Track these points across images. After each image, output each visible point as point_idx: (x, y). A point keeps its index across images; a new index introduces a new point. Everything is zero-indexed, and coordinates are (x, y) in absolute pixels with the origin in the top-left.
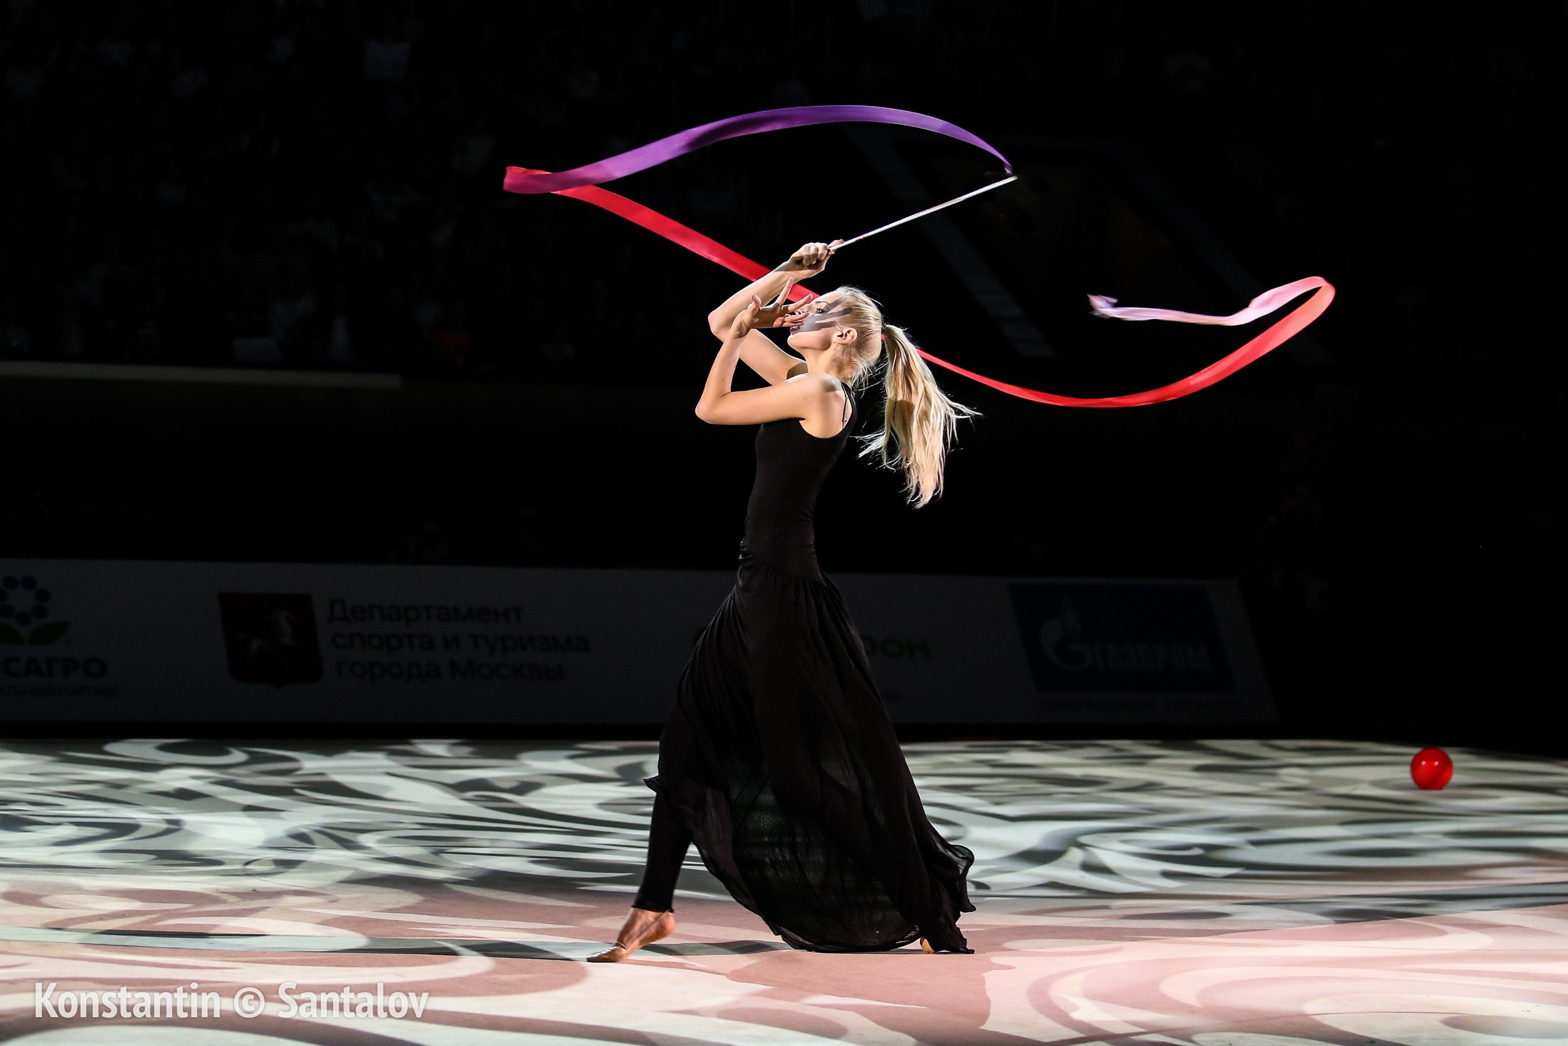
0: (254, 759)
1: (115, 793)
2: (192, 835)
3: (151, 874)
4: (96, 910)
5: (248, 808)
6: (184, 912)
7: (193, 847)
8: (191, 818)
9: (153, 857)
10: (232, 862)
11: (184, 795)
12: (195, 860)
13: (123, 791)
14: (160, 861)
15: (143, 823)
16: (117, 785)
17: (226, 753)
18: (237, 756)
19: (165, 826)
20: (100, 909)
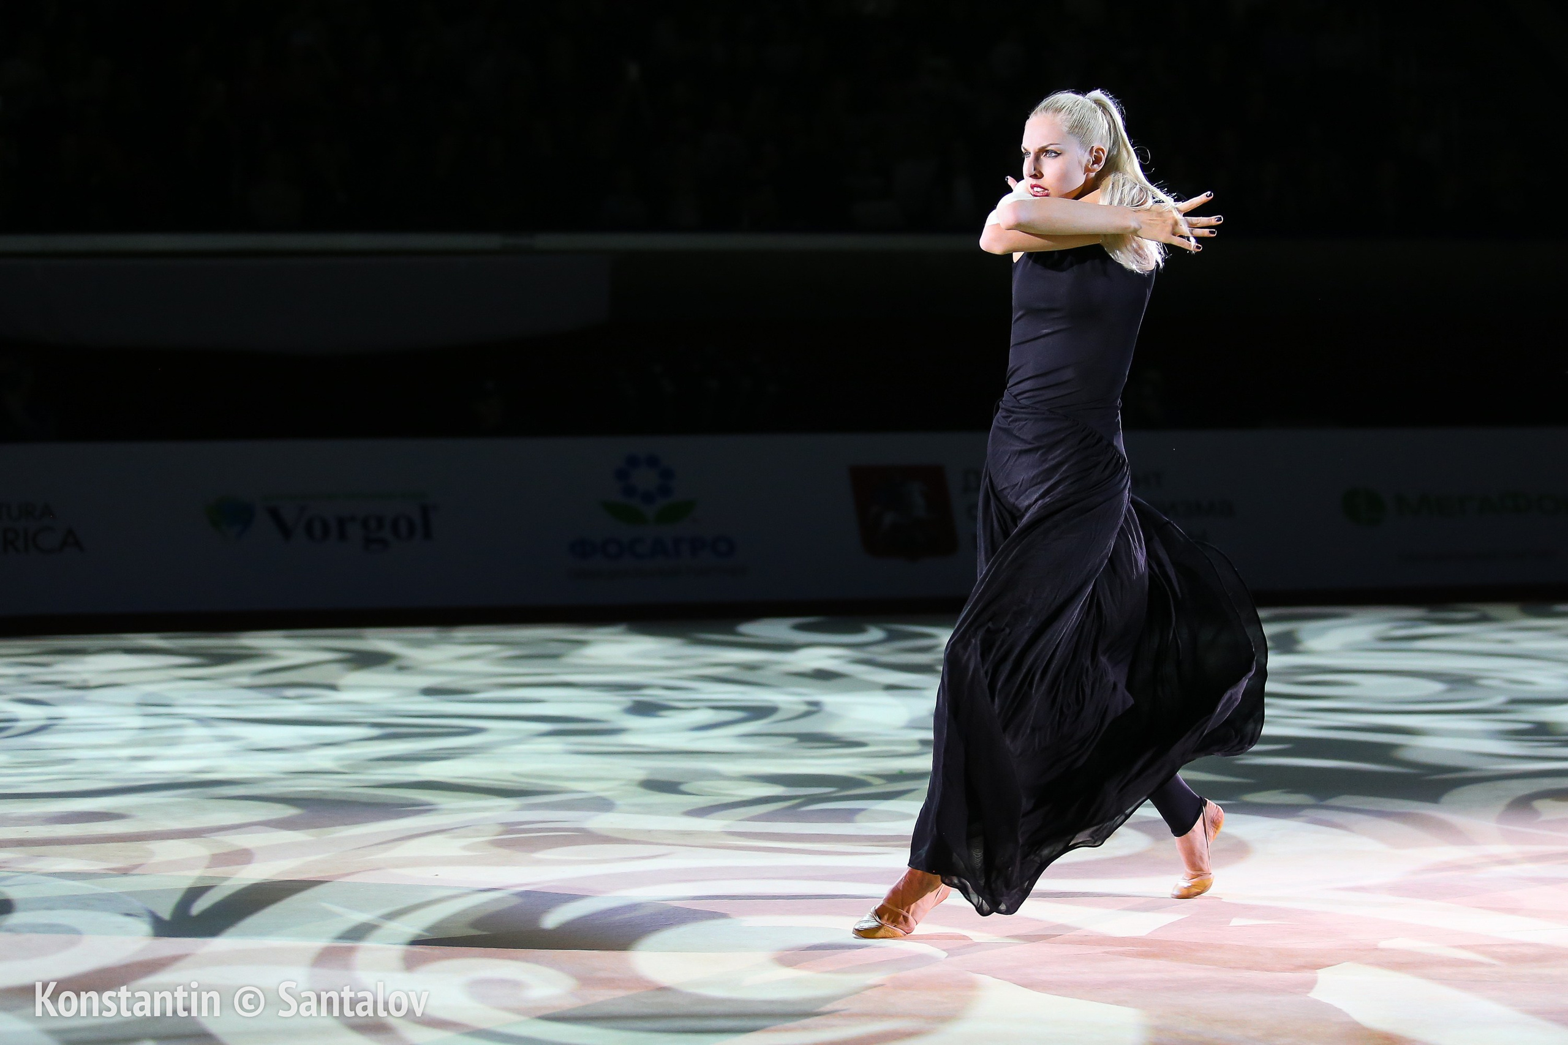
0: (893, 637)
1: (747, 675)
2: (833, 717)
3: (791, 757)
4: (738, 796)
5: (890, 688)
6: (829, 795)
7: (835, 729)
8: (831, 699)
9: (793, 740)
10: (877, 743)
11: (822, 676)
12: (837, 742)
13: (759, 673)
14: (803, 744)
15: (781, 705)
16: (751, 667)
17: (860, 630)
18: (875, 634)
19: (804, 708)
20: (741, 796)
